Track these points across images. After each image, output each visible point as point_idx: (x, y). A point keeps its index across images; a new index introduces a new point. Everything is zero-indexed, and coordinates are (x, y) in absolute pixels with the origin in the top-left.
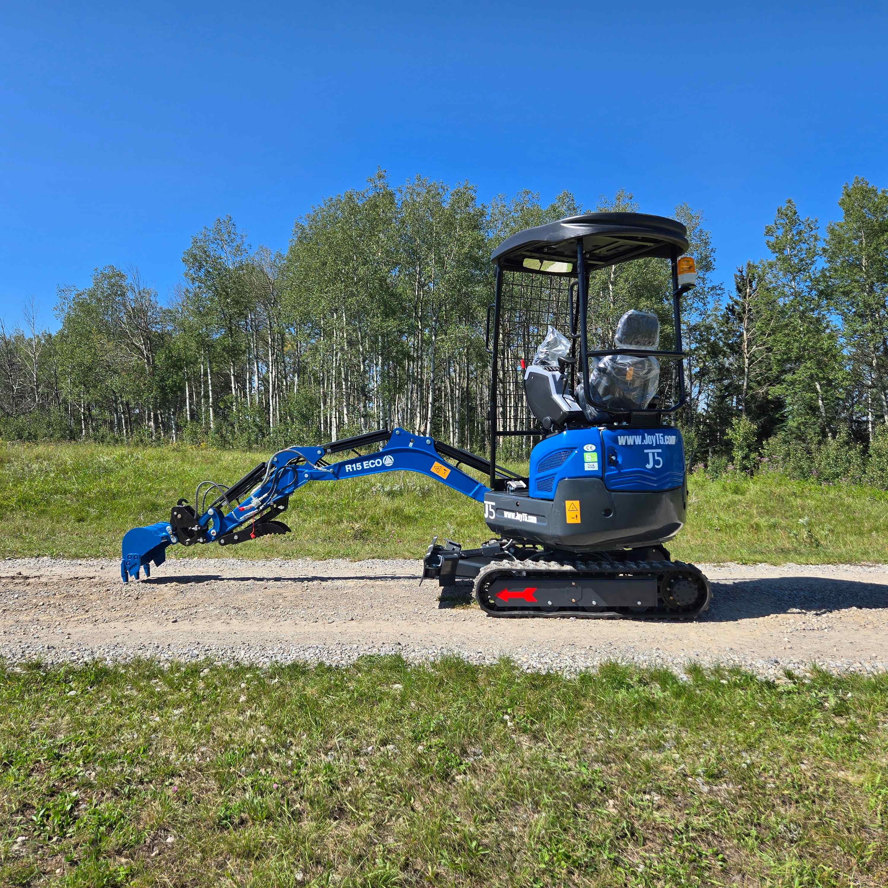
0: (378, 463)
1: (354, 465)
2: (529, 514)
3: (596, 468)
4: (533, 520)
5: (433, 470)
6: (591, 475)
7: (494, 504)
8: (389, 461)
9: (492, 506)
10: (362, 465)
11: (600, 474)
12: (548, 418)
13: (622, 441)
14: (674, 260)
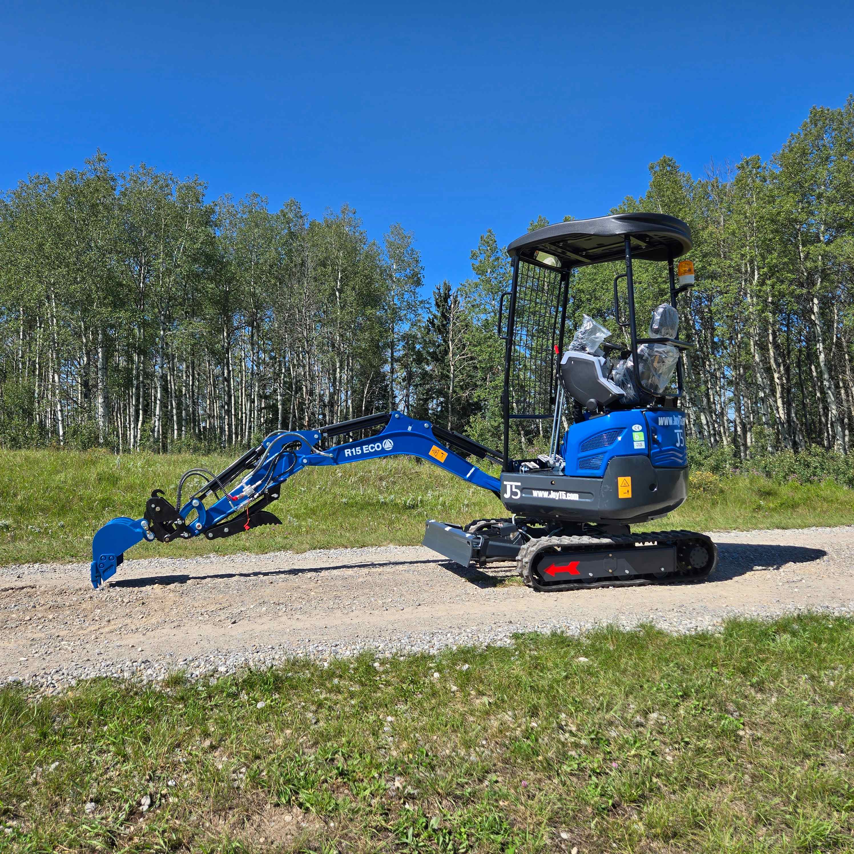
0: (378, 447)
1: (353, 450)
2: (567, 492)
3: (643, 447)
4: (574, 497)
5: (431, 453)
6: (639, 453)
7: (519, 484)
8: (388, 445)
9: (516, 487)
10: (362, 449)
11: (647, 452)
12: (592, 400)
13: (661, 421)
14: (671, 263)
